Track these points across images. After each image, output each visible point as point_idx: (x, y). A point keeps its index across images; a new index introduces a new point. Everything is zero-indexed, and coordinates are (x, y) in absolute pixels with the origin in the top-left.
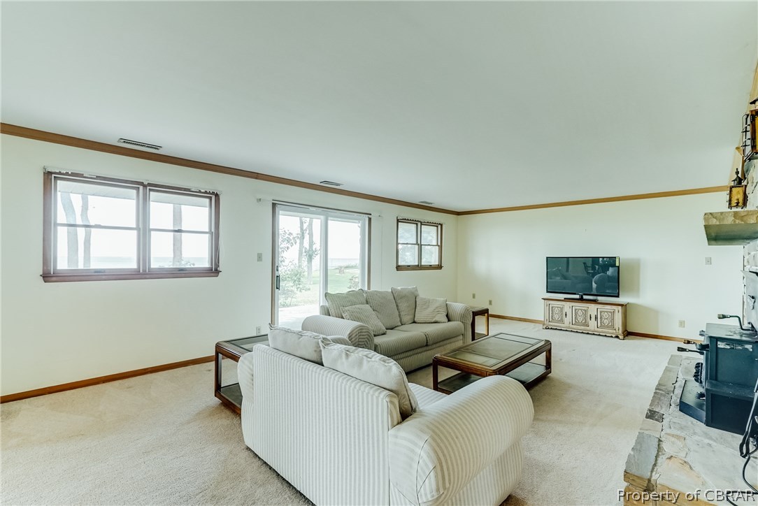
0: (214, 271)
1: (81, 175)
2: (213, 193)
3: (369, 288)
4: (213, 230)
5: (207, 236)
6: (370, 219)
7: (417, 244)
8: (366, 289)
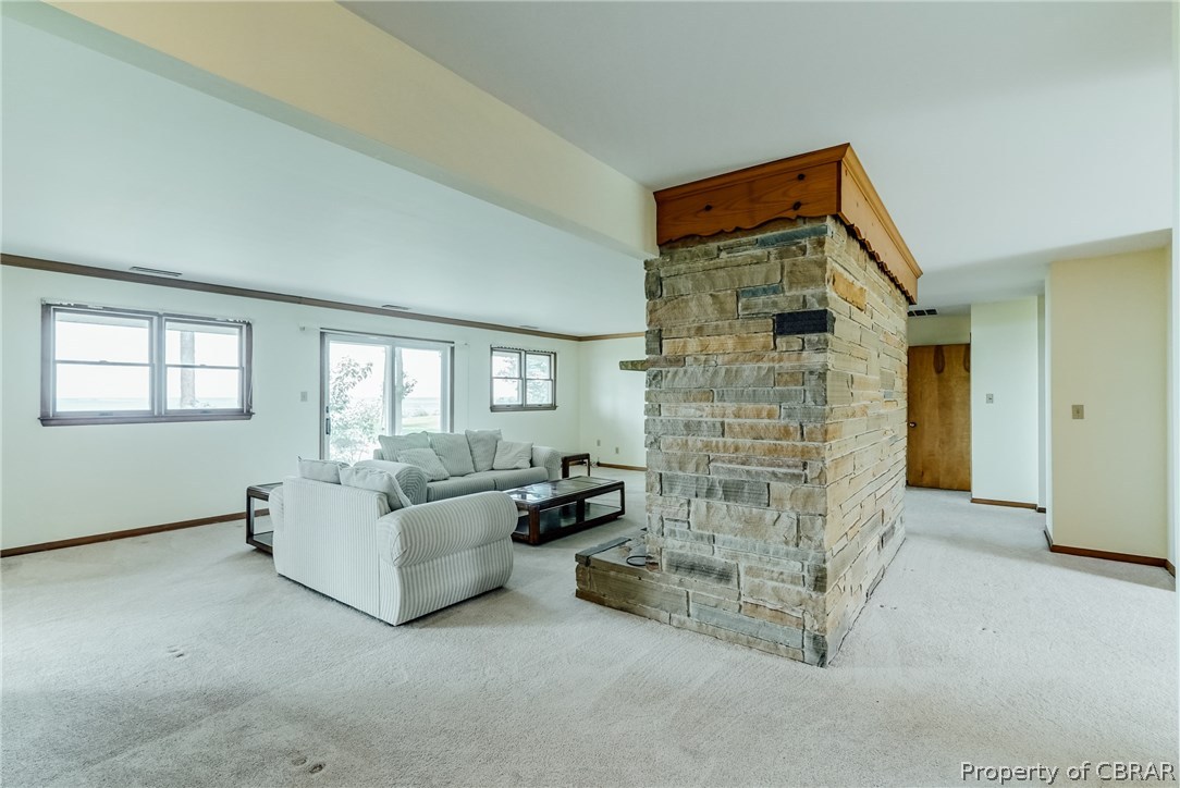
0: (245, 413)
1: (86, 307)
2: (244, 322)
3: (452, 430)
4: (244, 365)
5: (237, 371)
6: (453, 349)
7: (520, 378)
8: (448, 432)
